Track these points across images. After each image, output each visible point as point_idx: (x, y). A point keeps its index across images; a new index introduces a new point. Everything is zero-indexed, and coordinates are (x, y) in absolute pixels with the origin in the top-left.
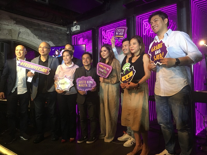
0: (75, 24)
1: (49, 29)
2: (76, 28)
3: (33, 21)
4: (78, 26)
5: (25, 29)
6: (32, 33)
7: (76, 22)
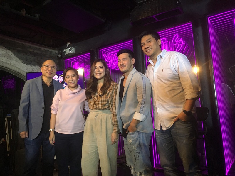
0: (69, 46)
1: (35, 51)
2: (69, 51)
3: (16, 41)
4: (73, 48)
5: (5, 50)
6: (14, 56)
7: (69, 44)
